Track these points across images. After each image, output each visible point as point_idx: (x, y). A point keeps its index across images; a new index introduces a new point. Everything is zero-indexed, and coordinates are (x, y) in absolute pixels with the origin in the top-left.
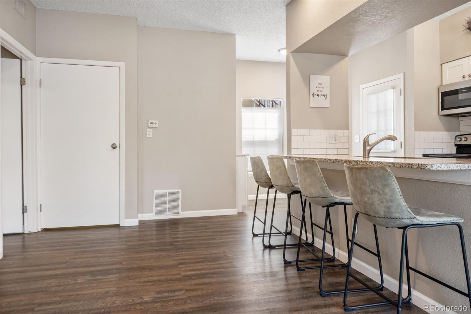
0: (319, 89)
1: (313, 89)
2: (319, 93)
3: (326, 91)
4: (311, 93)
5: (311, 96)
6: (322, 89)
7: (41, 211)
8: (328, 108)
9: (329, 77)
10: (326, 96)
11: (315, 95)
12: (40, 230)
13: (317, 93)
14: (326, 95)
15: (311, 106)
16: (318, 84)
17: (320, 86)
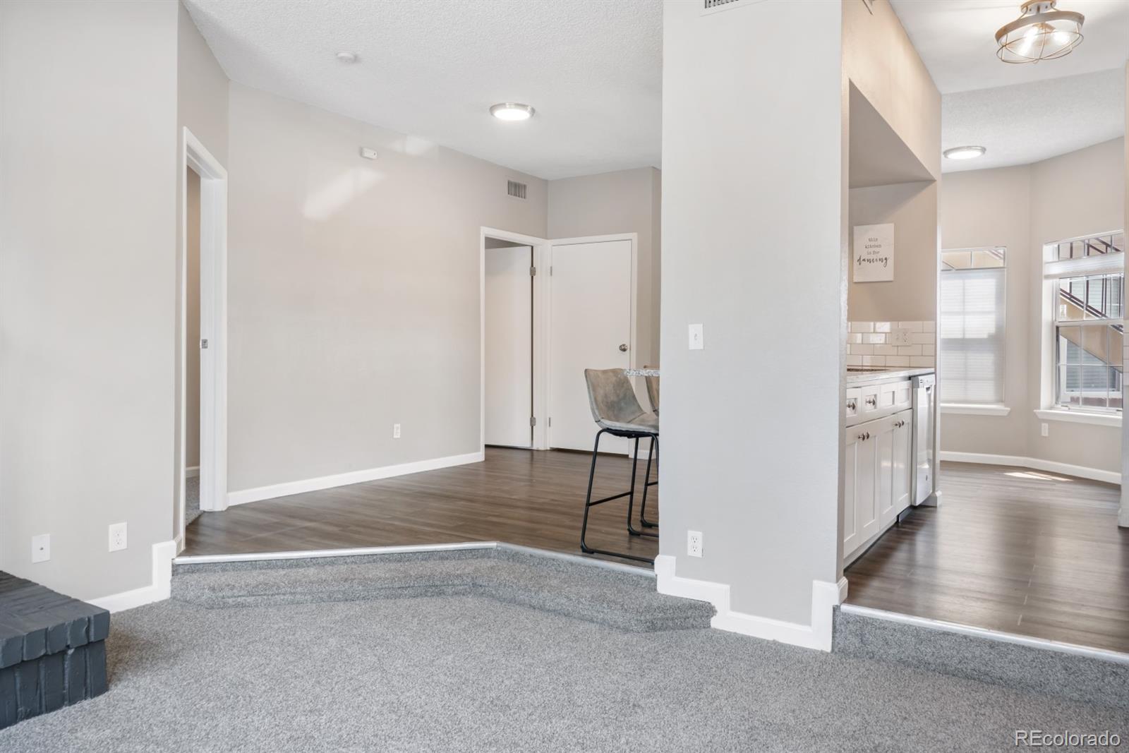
0: (871, 250)
1: (860, 251)
2: (871, 257)
3: (887, 251)
4: (856, 258)
5: (856, 263)
6: (877, 249)
7: (550, 425)
8: (891, 281)
9: (892, 225)
10: (885, 261)
11: (864, 260)
12: (549, 449)
13: (867, 257)
14: (886, 259)
15: (855, 281)
16: (869, 240)
17: (872, 243)
